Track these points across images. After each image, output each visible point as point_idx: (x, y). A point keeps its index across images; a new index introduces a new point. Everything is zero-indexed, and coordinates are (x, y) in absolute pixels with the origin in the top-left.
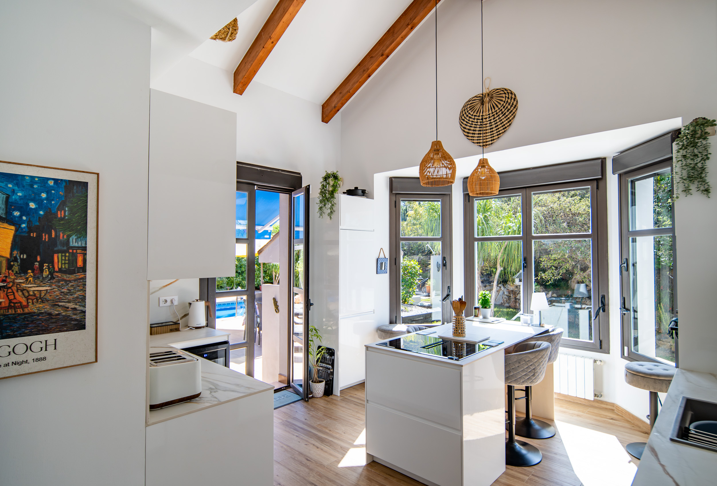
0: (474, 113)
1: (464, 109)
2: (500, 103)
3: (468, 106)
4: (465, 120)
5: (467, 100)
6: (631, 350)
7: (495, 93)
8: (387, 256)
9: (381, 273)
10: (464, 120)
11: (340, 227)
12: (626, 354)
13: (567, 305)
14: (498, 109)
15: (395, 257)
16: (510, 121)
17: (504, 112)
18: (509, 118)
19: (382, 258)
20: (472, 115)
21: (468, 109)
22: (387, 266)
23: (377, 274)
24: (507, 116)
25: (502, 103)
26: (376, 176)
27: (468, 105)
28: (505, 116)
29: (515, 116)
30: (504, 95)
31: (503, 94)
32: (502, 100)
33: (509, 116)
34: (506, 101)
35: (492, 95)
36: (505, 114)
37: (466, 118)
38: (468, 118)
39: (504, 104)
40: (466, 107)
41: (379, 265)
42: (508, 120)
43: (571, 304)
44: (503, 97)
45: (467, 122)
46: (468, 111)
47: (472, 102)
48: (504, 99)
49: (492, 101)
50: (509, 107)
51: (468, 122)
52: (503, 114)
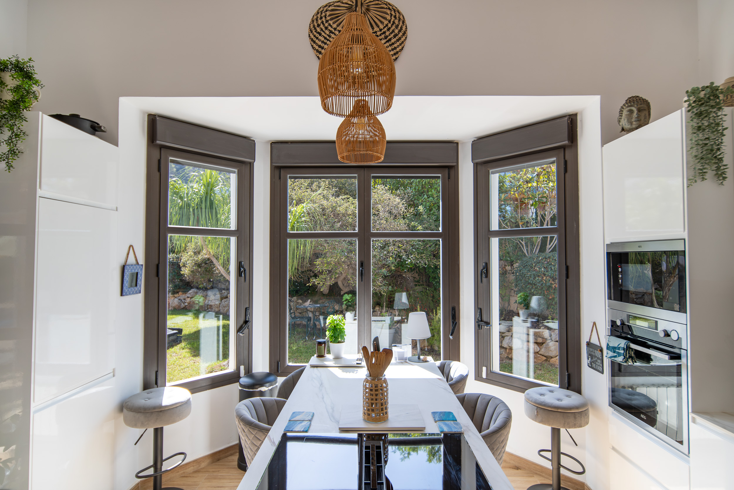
0: (338, 26)
1: (319, 15)
2: (382, 22)
3: (328, 13)
4: (323, 34)
5: (324, 4)
6: (490, 370)
7: (373, 5)
8: (142, 261)
9: (130, 294)
10: (320, 34)
11: (39, 192)
12: (484, 376)
13: (388, 319)
14: (378, 29)
15: (157, 263)
16: (397, 53)
17: (389, 37)
18: (395, 48)
19: (132, 265)
20: (335, 29)
21: (328, 18)
22: (141, 280)
23: (122, 295)
24: (393, 44)
25: (386, 22)
26: (123, 100)
27: (327, 11)
28: (390, 43)
29: (403, 47)
30: (389, 12)
31: (386, 8)
32: (385, 18)
33: (395, 45)
34: (392, 20)
35: (368, 6)
36: (390, 40)
37: (324, 32)
38: (327, 32)
39: (390, 25)
40: (323, 14)
41: (127, 278)
42: (395, 51)
43: (391, 318)
44: (387, 14)
45: (325, 38)
46: (327, 21)
47: (333, 8)
48: (388, 17)
49: (369, 16)
50: (396, 31)
51: (328, 38)
52: (388, 39)
